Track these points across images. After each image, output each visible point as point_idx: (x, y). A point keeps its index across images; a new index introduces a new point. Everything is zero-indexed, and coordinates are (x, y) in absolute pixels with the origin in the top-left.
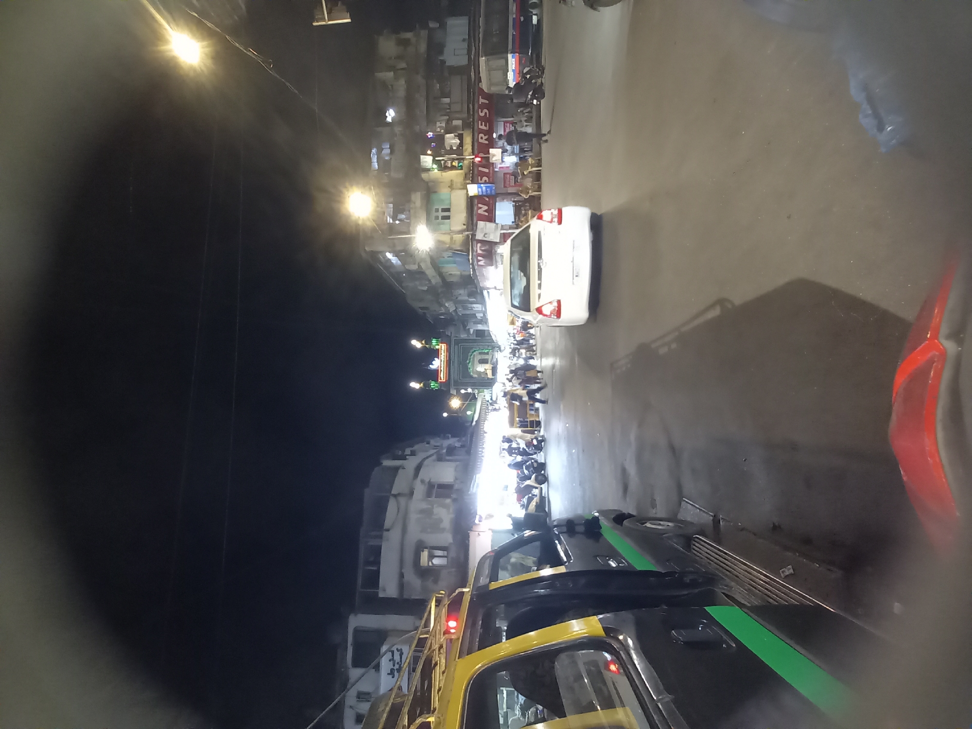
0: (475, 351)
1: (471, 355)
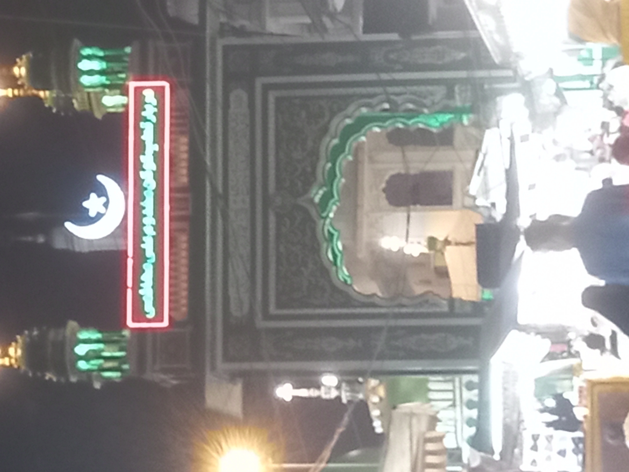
0: (361, 124)
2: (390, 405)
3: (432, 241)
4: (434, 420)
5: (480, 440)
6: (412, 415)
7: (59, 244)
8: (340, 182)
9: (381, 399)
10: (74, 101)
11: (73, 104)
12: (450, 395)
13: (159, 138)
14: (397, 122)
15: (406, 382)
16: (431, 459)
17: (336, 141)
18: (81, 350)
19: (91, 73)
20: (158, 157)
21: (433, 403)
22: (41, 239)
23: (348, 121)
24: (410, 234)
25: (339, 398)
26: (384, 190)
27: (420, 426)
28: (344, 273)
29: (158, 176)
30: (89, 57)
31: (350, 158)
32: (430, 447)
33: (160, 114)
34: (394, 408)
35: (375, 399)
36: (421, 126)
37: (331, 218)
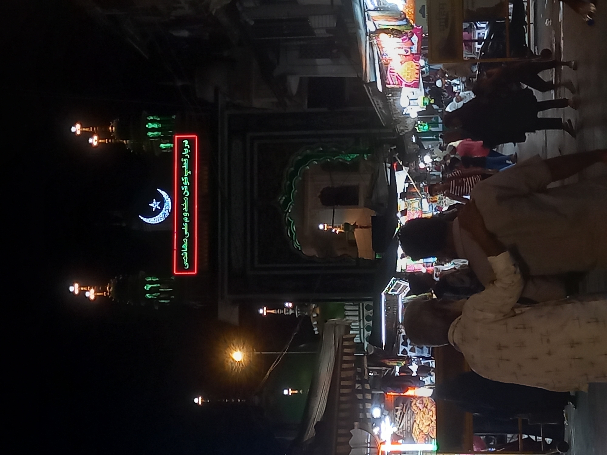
0: (306, 159)
2: (323, 319)
3: (347, 226)
4: (348, 328)
5: (374, 339)
6: (335, 325)
7: (135, 227)
8: (295, 191)
9: (317, 314)
10: (143, 146)
11: (143, 148)
12: (357, 313)
13: (191, 167)
14: (327, 158)
15: (332, 305)
16: (346, 350)
17: (292, 169)
18: (148, 287)
19: (153, 130)
20: (191, 178)
21: (347, 318)
22: (124, 225)
23: (299, 158)
24: (335, 222)
25: (294, 314)
26: (320, 197)
27: (340, 331)
28: (297, 244)
29: (191, 188)
30: (152, 121)
31: (300, 178)
32: (346, 343)
33: (192, 153)
34: (326, 321)
35: (315, 315)
36: (341, 160)
37: (289, 213)
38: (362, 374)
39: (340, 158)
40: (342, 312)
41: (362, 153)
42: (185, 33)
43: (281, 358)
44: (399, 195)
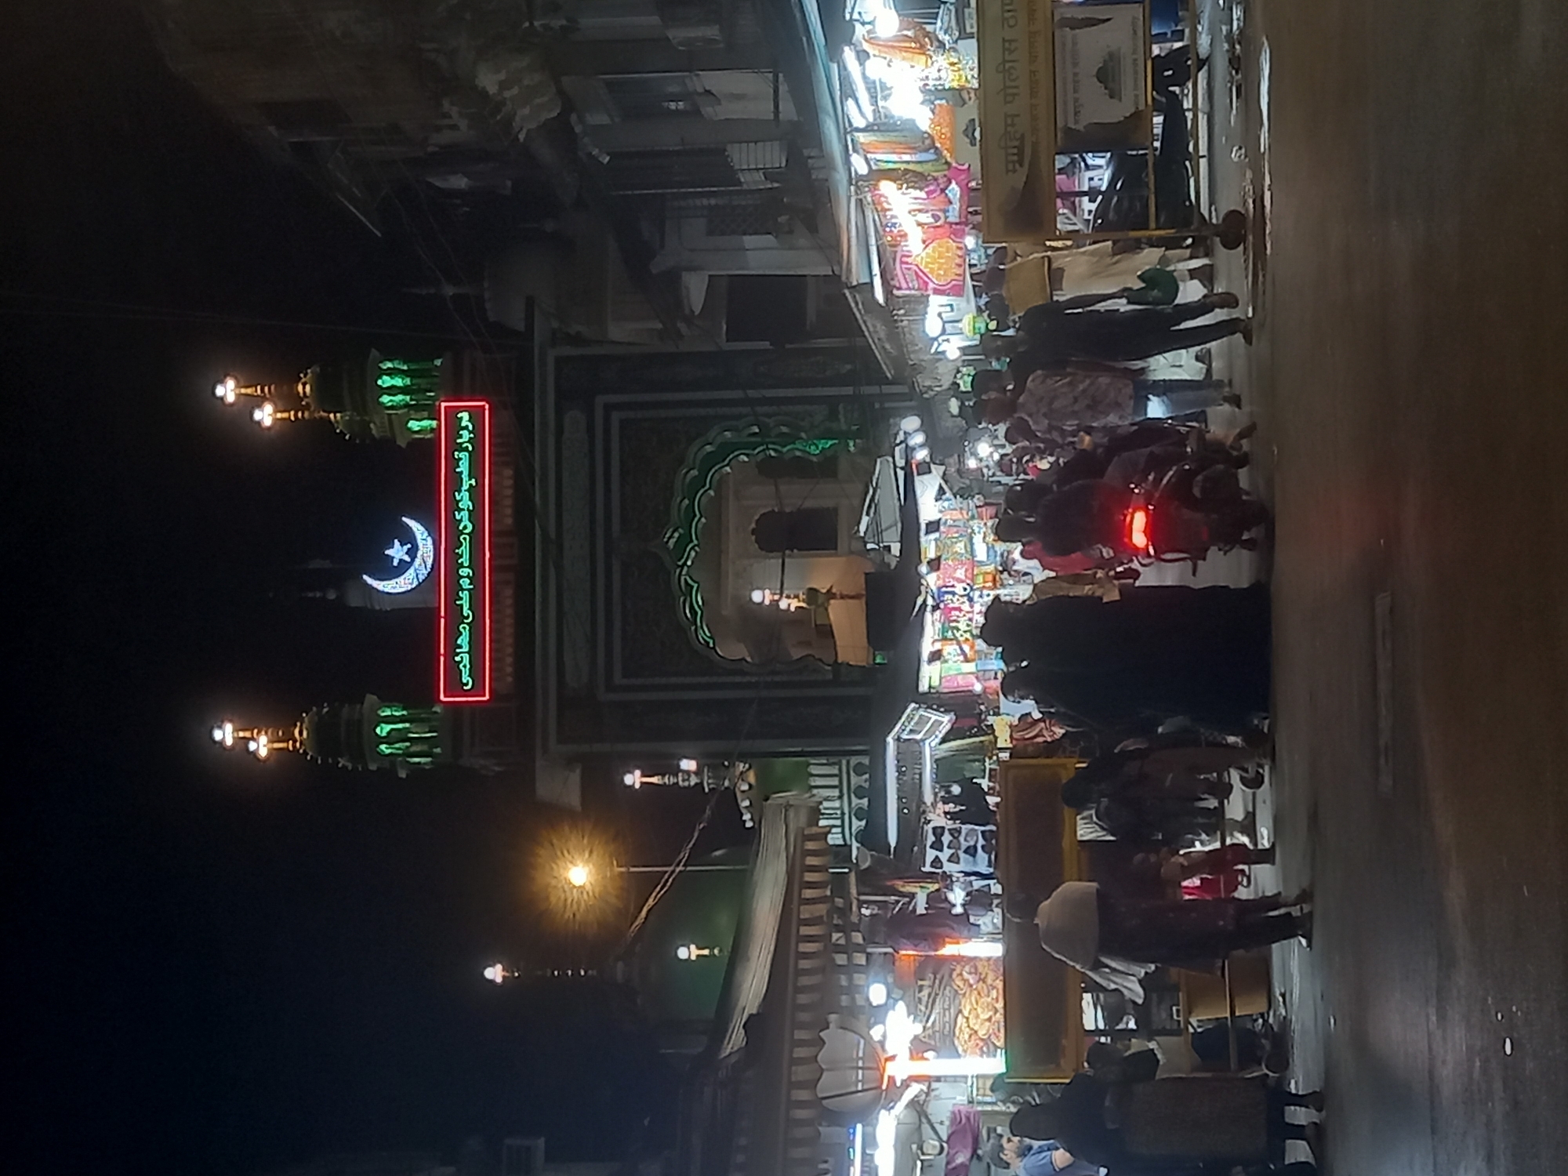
0: (724, 452)
1: (699, 482)
2: (763, 793)
3: (812, 593)
4: (815, 813)
5: (872, 836)
6: (788, 807)
7: (354, 600)
8: (700, 521)
9: (750, 786)
10: (372, 425)
11: (370, 429)
12: (835, 781)
13: (476, 471)
14: (768, 449)
15: (781, 765)
16: (811, 861)
17: (694, 473)
18: (383, 730)
19: (392, 390)
20: (475, 493)
21: (815, 791)
22: (332, 595)
23: (709, 448)
24: (785, 586)
25: (700, 785)
26: (753, 532)
27: (798, 820)
28: (704, 634)
29: (475, 515)
30: (391, 373)
31: (712, 493)
32: (810, 846)
33: (477, 440)
34: (767, 799)
35: (745, 787)
36: (798, 453)
37: (688, 567)
38: (845, 912)
39: (796, 449)
40: (802, 778)
41: (844, 436)
42: (460, 182)
43: (671, 880)
44: (923, 527)
